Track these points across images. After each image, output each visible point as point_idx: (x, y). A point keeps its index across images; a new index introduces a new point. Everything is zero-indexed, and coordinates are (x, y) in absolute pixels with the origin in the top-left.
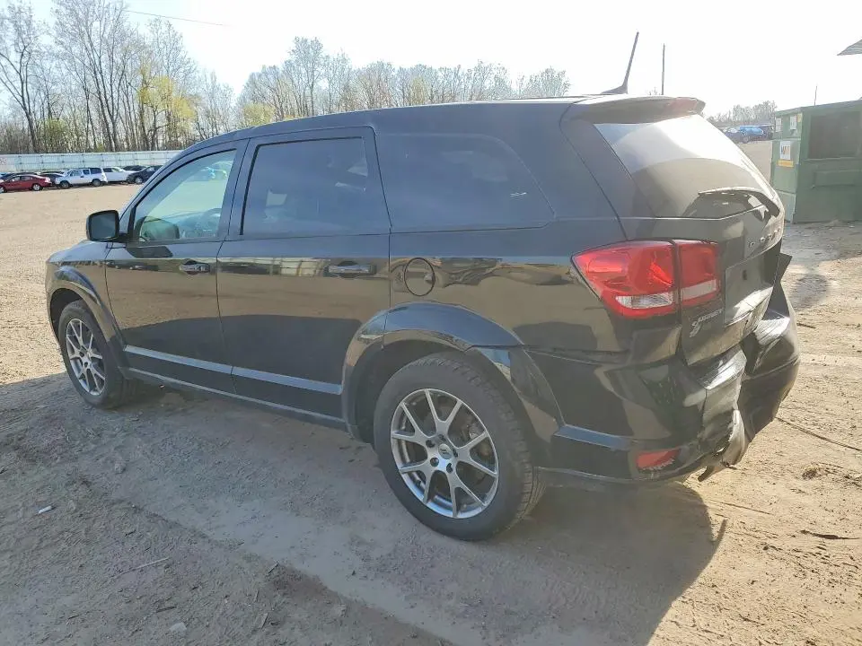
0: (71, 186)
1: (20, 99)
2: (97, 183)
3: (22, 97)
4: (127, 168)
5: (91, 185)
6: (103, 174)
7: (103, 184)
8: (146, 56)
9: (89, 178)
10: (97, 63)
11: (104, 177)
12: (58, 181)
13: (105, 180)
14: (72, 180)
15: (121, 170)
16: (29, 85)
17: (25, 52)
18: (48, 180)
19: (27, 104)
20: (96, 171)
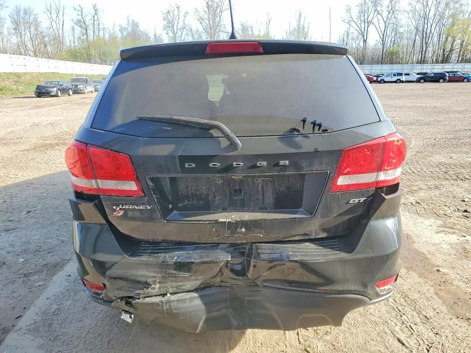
0: (385, 82)
1: (382, 36)
2: (398, 81)
3: (383, 35)
4: (418, 74)
5: (395, 82)
6: (404, 76)
7: (403, 82)
8: (459, 6)
9: (395, 79)
10: (427, 13)
11: (404, 78)
12: (379, 80)
13: (404, 80)
14: (386, 79)
15: (415, 75)
16: (388, 29)
17: (391, 11)
18: (375, 78)
19: (384, 39)
20: (401, 74)
